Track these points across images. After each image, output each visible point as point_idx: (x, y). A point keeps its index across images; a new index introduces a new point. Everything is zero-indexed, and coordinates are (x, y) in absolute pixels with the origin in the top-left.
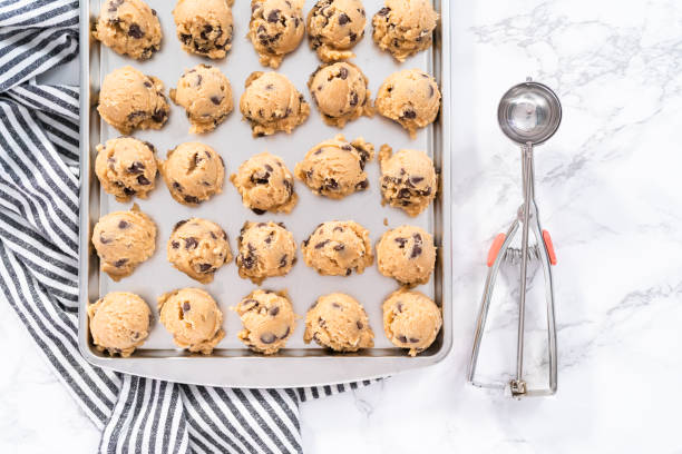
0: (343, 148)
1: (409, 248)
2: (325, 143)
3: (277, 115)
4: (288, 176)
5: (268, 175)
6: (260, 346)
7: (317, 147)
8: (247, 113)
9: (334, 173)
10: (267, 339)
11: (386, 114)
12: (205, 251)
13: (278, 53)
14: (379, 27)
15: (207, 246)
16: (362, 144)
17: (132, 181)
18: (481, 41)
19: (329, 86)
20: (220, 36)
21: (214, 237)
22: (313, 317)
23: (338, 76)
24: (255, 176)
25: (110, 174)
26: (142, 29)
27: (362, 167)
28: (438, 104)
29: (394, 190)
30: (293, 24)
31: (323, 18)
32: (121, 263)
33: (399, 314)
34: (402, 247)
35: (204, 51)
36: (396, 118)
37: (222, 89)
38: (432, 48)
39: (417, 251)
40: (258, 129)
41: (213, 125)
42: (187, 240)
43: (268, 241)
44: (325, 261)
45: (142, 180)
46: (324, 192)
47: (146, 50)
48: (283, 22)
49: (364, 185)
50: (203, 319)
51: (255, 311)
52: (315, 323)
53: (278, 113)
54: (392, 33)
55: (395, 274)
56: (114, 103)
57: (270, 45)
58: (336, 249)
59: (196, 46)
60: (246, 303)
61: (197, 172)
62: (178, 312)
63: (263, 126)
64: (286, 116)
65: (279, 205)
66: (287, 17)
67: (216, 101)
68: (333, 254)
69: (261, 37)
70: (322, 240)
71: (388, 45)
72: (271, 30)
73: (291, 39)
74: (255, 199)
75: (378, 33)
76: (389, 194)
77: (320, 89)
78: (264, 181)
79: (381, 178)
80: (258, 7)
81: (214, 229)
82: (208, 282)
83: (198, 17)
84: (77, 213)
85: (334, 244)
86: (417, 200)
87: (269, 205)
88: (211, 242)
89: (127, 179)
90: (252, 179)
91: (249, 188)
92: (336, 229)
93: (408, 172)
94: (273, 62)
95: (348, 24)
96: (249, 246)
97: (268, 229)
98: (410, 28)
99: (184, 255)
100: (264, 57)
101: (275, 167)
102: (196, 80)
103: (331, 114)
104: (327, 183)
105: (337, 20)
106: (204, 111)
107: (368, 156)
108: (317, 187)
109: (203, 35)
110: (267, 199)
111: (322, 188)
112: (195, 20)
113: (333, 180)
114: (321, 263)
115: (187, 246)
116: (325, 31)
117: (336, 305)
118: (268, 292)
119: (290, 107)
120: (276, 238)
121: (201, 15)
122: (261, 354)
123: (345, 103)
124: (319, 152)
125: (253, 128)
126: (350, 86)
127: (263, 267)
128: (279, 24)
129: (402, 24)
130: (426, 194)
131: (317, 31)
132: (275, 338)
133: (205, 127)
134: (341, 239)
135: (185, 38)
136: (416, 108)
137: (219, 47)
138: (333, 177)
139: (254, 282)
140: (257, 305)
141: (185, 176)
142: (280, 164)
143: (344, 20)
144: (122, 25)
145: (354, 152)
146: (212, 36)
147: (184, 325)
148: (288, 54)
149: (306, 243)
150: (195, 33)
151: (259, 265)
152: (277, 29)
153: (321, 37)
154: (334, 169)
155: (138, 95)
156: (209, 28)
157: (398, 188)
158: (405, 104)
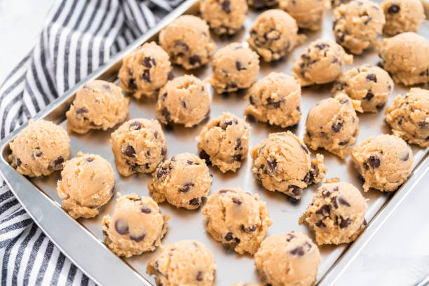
0: (302, 146)
1: (293, 245)
5: (230, 123)
10: (120, 226)
12: (140, 137)
15: (145, 135)
17: (139, 71)
20: (276, 39)
21: (156, 136)
24: (222, 122)
29: (317, 206)
30: (332, 60)
32: (81, 111)
34: (289, 241)
35: (258, 46)
37: (250, 63)
39: (298, 252)
42: (137, 122)
43: (190, 163)
44: (218, 207)
48: (326, 53)
50: (92, 177)
58: (234, 200)
61: (185, 90)
72: (313, 53)
88: (150, 136)
89: (138, 66)
93: (340, 191)
105: (366, 75)
107: (318, 175)
108: (259, 164)
110: (216, 141)
111: (262, 167)
113: (275, 160)
115: (132, 125)
116: (352, 80)
117: (196, 245)
119: (286, 98)
123: (329, 121)
124: (281, 135)
127: (169, 182)
129: (415, 103)
132: (127, 231)
134: (244, 197)
135: (253, 32)
136: (383, 158)
141: (175, 88)
143: (372, 78)
147: (76, 169)
151: (168, 177)
152: (318, 55)
153: (346, 84)
154: (283, 151)
155: (193, 32)
156: (272, 30)
157: (321, 203)
158: (376, 150)
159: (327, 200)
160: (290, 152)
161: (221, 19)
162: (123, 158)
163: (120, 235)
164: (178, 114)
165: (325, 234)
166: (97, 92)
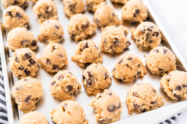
5: (87, 44)
6: (109, 115)
8: (71, 32)
9: (116, 35)
10: (111, 108)
15: (68, 77)
20: (53, 10)
21: (70, 73)
24: (82, 48)
25: (16, 63)
26: (21, 14)
29: (143, 38)
32: (28, 98)
34: (158, 52)
36: (132, 15)
39: (165, 51)
40: (77, 38)
43: (96, 67)
45: (31, 61)
46: (114, 48)
49: (129, 43)
51: (100, 98)
53: (84, 24)
58: (129, 59)
61: (56, 51)
64: (88, 24)
65: (96, 59)
67: (57, 27)
68: (128, 62)
69: (69, 6)
72: (72, 2)
74: (85, 56)
76: (141, 42)
77: (98, 14)
78: (86, 47)
84: (4, 87)
85: (127, 58)
88: (69, 75)
90: (80, 50)
91: (80, 54)
93: (146, 26)
96: (88, 72)
104: (114, 41)
108: (110, 45)
109: (46, 11)
110: (90, 54)
112: (42, 5)
113: (116, 39)
115: (59, 79)
124: (106, 30)
127: (97, 80)
130: (157, 34)
132: (115, 107)
135: (39, 16)
136: (139, 8)
138: (116, 37)
141: (51, 54)
144: (13, 14)
146: (50, 10)
147: (66, 113)
151: (95, 80)
154: (115, 33)
155: (23, 33)
156: (48, 8)
157: (145, 36)
158: (133, 8)
159: (147, 32)
160: (117, 31)
161: (21, 22)
162: (68, 95)
163: (114, 112)
164: (62, 62)
165: (155, 43)
166: (26, 85)
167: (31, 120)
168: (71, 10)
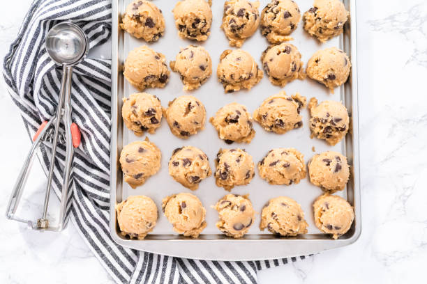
0: (288, 99)
1: (333, 166)
2: (275, 96)
3: (243, 77)
4: (250, 118)
5: (238, 117)
6: (233, 232)
7: (270, 99)
8: (222, 76)
9: (282, 115)
10: (237, 227)
11: (315, 77)
12: (196, 168)
13: (242, 37)
14: (309, 20)
15: (198, 164)
16: (299, 97)
17: (146, 122)
18: (375, 30)
19: (278, 59)
20: (205, 26)
21: (202, 158)
22: (267, 213)
23: (284, 51)
24: (229, 118)
25: (133, 116)
26: (154, 21)
27: (299, 112)
28: (349, 71)
29: (321, 127)
30: (254, 18)
31: (273, 14)
32: (139, 175)
33: (327, 210)
34: (328, 165)
35: (193, 36)
36: (322, 80)
37: (207, 60)
38: (342, 34)
39: (338, 168)
40: (229, 87)
41: (199, 85)
42: (184, 160)
43: (238, 161)
44: (277, 174)
45: (154, 120)
46: (273, 129)
47: (156, 35)
48: (247, 17)
49: (300, 124)
50: (195, 214)
51: (229, 208)
52: (269, 216)
53: (244, 76)
54: (319, 24)
55: (322, 183)
56: (136, 70)
57: (237, 32)
58: (284, 166)
59: (188, 33)
60: (223, 203)
61: (191, 115)
62: (177, 209)
63: (232, 85)
64: (249, 78)
65: (243, 138)
66: (250, 13)
67: (202, 68)
68: (282, 170)
69: (232, 26)
70: (274, 161)
71: (315, 32)
72: (239, 22)
73: (251, 27)
74: (228, 133)
75: (308, 24)
76: (317, 130)
77: (271, 60)
78: (235, 121)
79: (312, 120)
80: (229, 7)
81: (201, 153)
82: (196, 189)
83: (191, 13)
84: (110, 142)
85: (283, 163)
86: (337, 134)
87: (237, 138)
88: (200, 161)
89: (144, 119)
90: (226, 120)
91: (224, 126)
92: (283, 153)
93: (331, 115)
94: (239, 43)
95: (290, 18)
96: (225, 164)
97: (237, 153)
98: (331, 20)
99: (182, 170)
100: (233, 40)
101: (242, 112)
102: (190, 54)
103: (278, 77)
104: (277, 122)
105: (283, 15)
106: (195, 75)
107: (303, 105)
108: (269, 125)
109: (193, 25)
110: (237, 133)
111: (272, 126)
112: (189, 15)
113: (281, 121)
114: (273, 176)
115: (185, 164)
116: (274, 23)
117: (284, 204)
118: (236, 196)
119: (252, 72)
120: (243, 160)
121: (194, 12)
122: (232, 237)
123: (288, 70)
124: (272, 101)
125: (225, 87)
126: (292, 57)
127: (234, 179)
128: (245, 18)
129: (326, 18)
130: (343, 130)
131: (268, 22)
132: (243, 226)
133: (194, 86)
134: (287, 160)
135: (181, 27)
136: (336, 72)
137: (203, 34)
138: (281, 118)
139: (226, 189)
140: (230, 204)
142: (245, 110)
143: (287, 15)
144: (141, 19)
145: (294, 101)
146: (200, 26)
147: (182, 217)
148: (247, 38)
149: (262, 163)
150: (188, 24)
151: (231, 177)
152: (243, 21)
153: (270, 26)
156: (198, 21)
157: (324, 126)
158: (328, 70)
159: (328, 124)
160: (287, 110)
161: (151, 33)
167: (138, 215)
168: (233, 30)
